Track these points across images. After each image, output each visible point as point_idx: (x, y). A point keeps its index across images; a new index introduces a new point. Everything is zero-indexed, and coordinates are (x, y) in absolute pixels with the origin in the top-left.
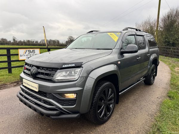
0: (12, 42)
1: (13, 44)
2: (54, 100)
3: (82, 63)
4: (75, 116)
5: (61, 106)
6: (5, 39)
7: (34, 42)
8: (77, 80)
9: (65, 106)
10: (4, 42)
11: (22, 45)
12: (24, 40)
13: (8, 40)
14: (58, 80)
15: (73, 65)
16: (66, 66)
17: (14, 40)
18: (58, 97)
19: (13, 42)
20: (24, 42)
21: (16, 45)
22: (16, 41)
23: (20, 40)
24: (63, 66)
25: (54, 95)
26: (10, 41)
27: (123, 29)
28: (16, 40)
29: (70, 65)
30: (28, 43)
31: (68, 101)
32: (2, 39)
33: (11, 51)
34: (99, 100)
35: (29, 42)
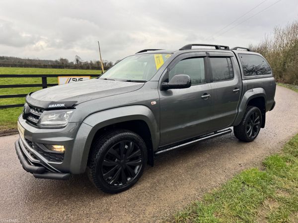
0: (74, 63)
1: (75, 67)
2: (38, 152)
3: (77, 102)
4: (62, 176)
5: (46, 161)
6: (65, 60)
7: (106, 63)
8: (65, 127)
9: (51, 161)
10: (63, 64)
11: (88, 68)
12: (91, 62)
13: (70, 61)
14: (43, 125)
15: (63, 105)
16: (53, 106)
17: (77, 61)
18: (42, 148)
19: (76, 64)
20: (91, 64)
21: (80, 69)
22: (81, 63)
23: (85, 61)
24: (50, 106)
25: (38, 145)
26: (72, 63)
27: (180, 48)
28: (80, 60)
29: (58, 105)
30: (96, 66)
31: (54, 155)
32: (62, 60)
33: (48, 79)
34: (106, 158)
35: (98, 65)
